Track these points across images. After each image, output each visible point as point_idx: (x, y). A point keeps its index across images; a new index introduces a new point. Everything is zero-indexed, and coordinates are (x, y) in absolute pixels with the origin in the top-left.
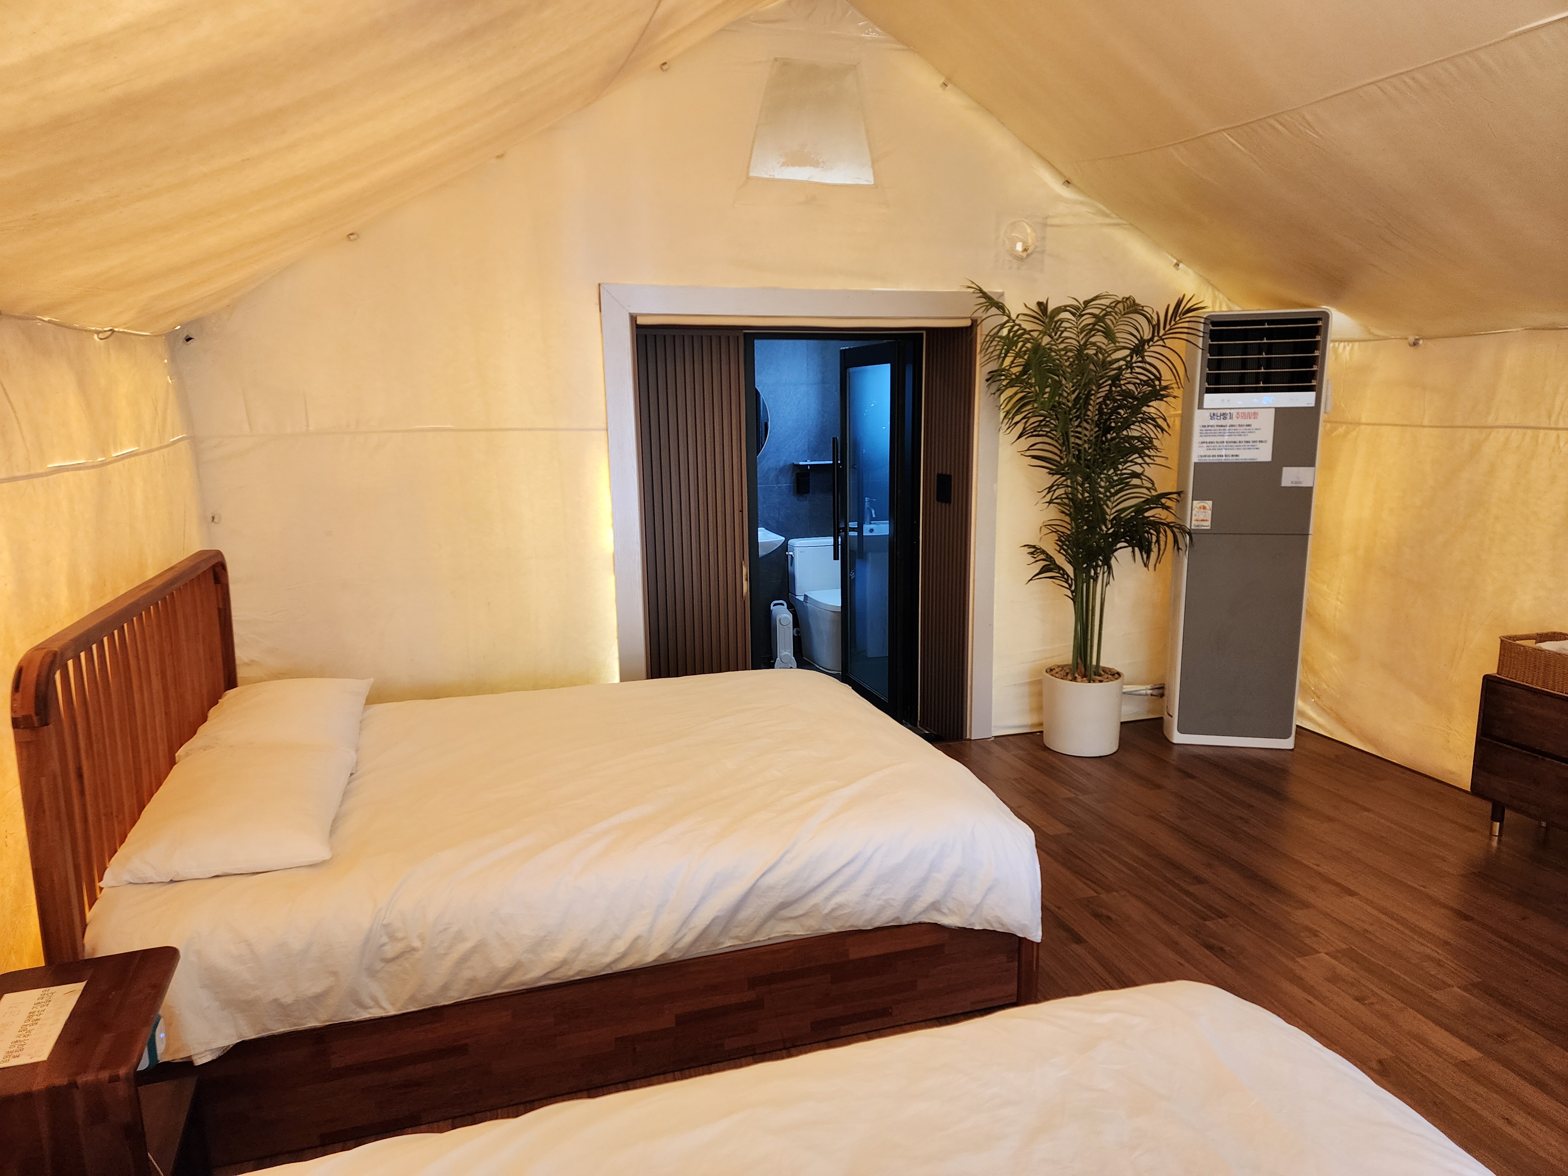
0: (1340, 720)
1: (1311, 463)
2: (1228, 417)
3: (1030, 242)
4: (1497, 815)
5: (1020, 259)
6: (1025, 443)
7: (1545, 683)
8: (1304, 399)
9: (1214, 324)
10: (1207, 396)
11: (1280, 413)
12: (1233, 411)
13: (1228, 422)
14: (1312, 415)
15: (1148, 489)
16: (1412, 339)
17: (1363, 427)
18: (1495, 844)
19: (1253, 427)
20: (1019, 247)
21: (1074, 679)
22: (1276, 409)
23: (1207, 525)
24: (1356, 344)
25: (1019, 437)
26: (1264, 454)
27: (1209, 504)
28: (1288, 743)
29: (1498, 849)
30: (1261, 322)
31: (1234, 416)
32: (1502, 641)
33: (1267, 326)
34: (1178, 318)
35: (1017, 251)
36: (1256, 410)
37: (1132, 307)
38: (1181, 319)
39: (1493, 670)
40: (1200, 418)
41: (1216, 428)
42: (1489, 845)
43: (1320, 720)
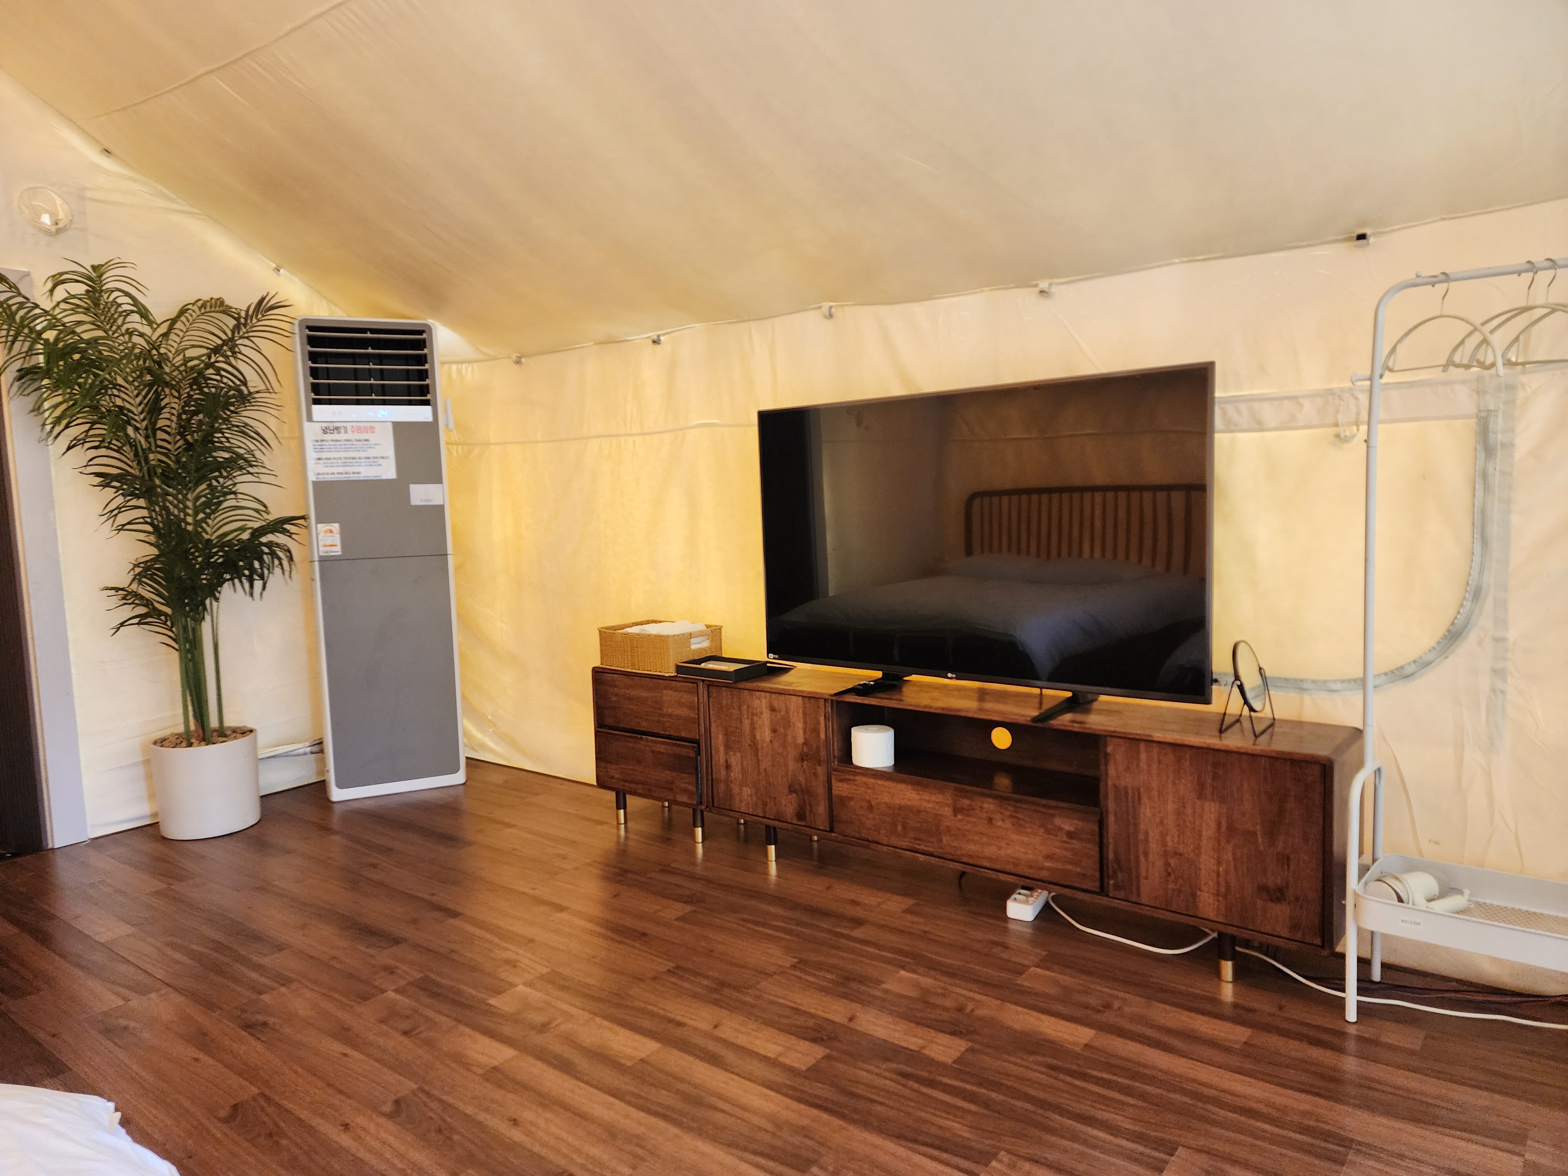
1: (437, 478)
2: (342, 430)
3: (61, 215)
4: (621, 803)
5: (48, 232)
7: (633, 665)
8: (419, 414)
9: (310, 328)
10: (316, 408)
11: (399, 428)
12: (349, 425)
13: (342, 436)
14: (431, 429)
15: (257, 511)
16: (514, 357)
17: (493, 447)
18: (622, 833)
19: (372, 441)
20: (46, 219)
21: (190, 745)
22: (393, 423)
23: (337, 551)
24: (475, 364)
25: (69, 448)
26: (388, 471)
27: (336, 527)
28: (459, 778)
29: (626, 838)
30: (364, 331)
31: (349, 429)
32: (600, 631)
33: (369, 335)
34: (260, 316)
35: (44, 223)
36: (372, 424)
37: (219, 306)
38: (263, 316)
39: (598, 664)
40: (311, 432)
41: (330, 443)
42: (619, 836)
43: (498, 749)
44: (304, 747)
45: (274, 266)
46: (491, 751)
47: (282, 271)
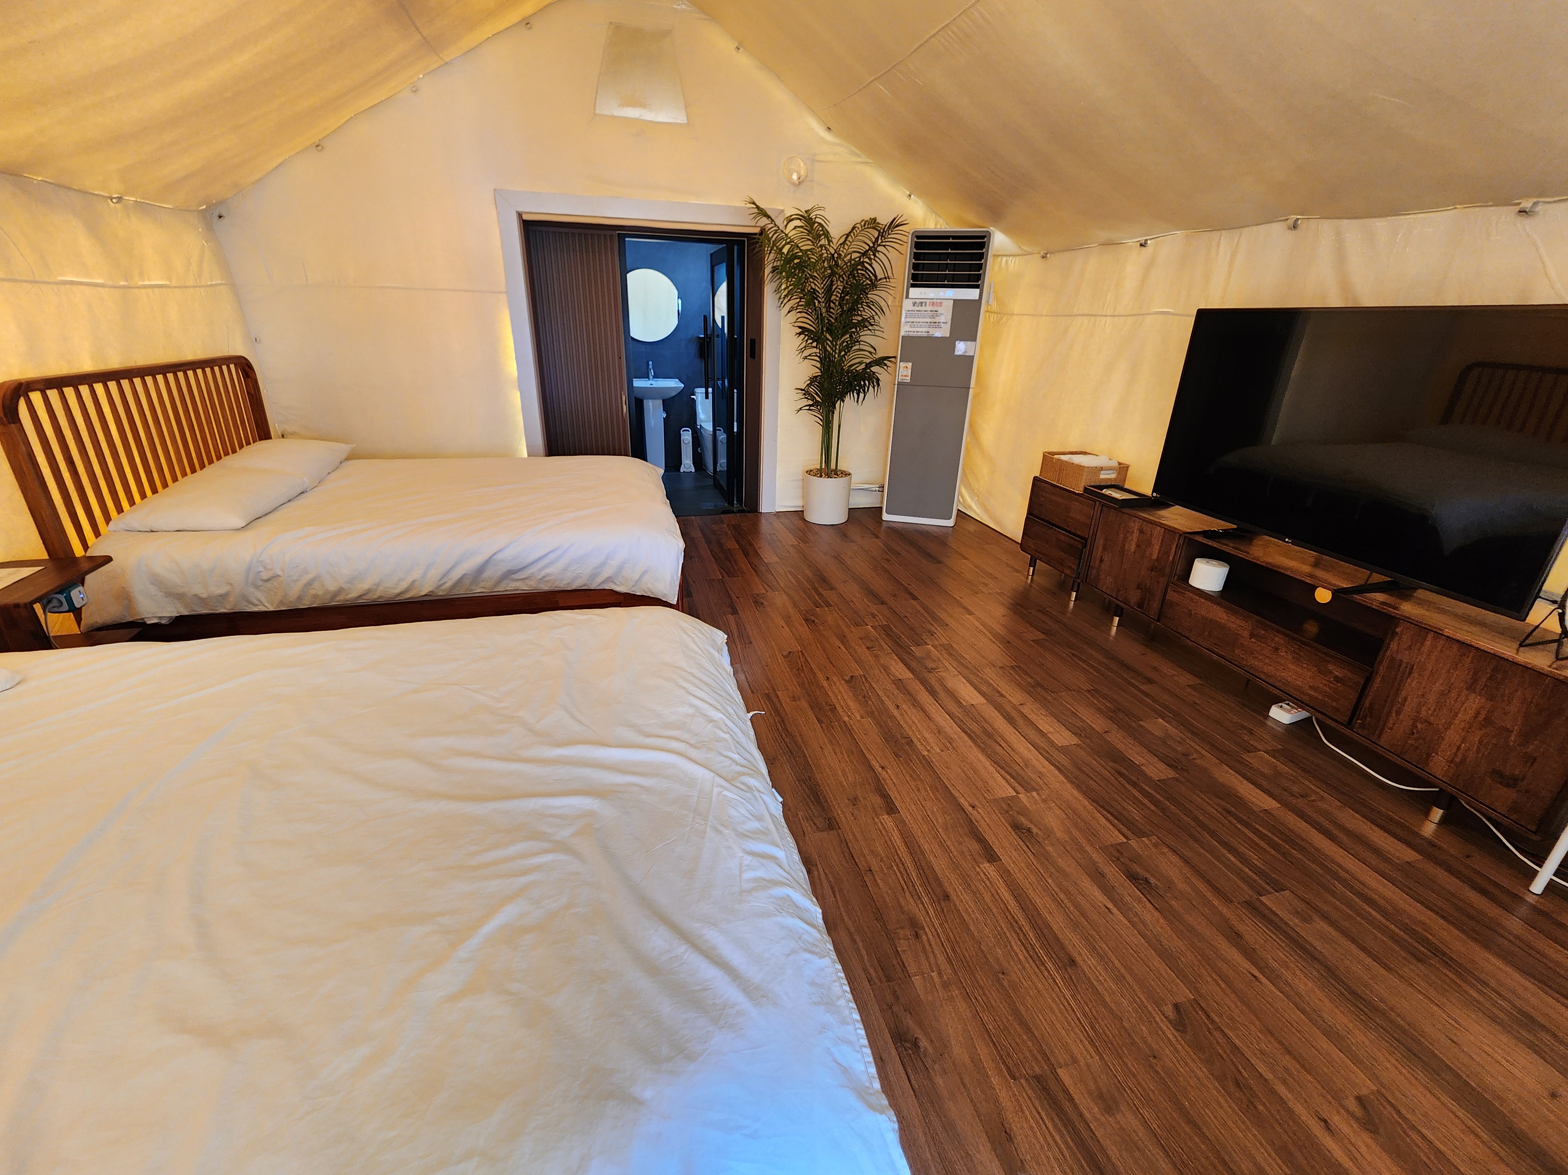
0: (986, 510)
1: (974, 339)
2: (924, 304)
3: (802, 173)
4: (1033, 563)
5: (794, 184)
6: (793, 316)
7: (1058, 480)
8: (972, 294)
9: (918, 237)
10: (912, 290)
11: (956, 302)
12: (928, 301)
13: (923, 308)
14: (976, 304)
15: (870, 353)
16: (1042, 253)
17: (1014, 317)
18: (1029, 581)
19: (939, 312)
20: (795, 177)
21: (821, 476)
22: (954, 300)
23: (908, 379)
24: (1018, 257)
25: (789, 312)
26: (943, 332)
27: (910, 365)
28: (950, 523)
29: (1030, 586)
30: (948, 237)
31: (928, 303)
32: (1044, 455)
33: (951, 240)
34: (890, 231)
35: (793, 179)
36: (941, 300)
37: (873, 223)
38: (892, 231)
39: (1038, 475)
40: (907, 305)
41: (916, 312)
42: (1026, 582)
43: (977, 511)
44: (875, 487)
45: (908, 193)
46: (974, 511)
47: (912, 196)
